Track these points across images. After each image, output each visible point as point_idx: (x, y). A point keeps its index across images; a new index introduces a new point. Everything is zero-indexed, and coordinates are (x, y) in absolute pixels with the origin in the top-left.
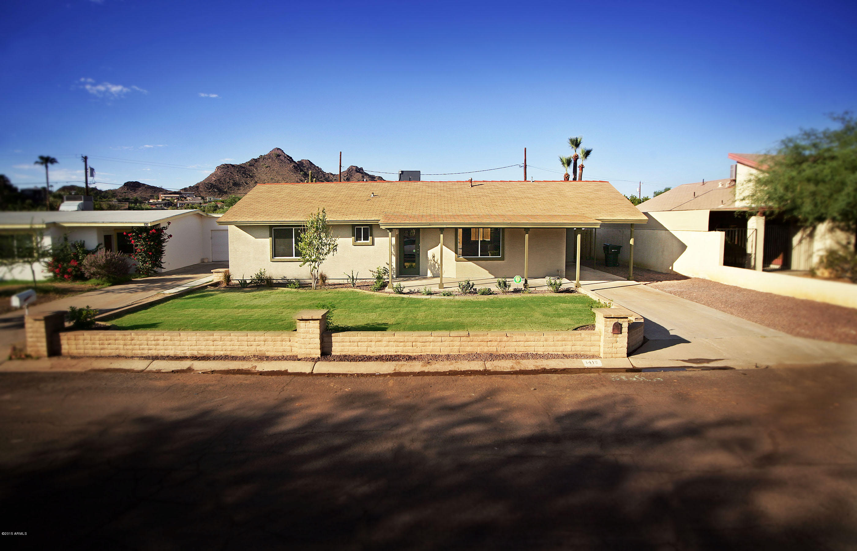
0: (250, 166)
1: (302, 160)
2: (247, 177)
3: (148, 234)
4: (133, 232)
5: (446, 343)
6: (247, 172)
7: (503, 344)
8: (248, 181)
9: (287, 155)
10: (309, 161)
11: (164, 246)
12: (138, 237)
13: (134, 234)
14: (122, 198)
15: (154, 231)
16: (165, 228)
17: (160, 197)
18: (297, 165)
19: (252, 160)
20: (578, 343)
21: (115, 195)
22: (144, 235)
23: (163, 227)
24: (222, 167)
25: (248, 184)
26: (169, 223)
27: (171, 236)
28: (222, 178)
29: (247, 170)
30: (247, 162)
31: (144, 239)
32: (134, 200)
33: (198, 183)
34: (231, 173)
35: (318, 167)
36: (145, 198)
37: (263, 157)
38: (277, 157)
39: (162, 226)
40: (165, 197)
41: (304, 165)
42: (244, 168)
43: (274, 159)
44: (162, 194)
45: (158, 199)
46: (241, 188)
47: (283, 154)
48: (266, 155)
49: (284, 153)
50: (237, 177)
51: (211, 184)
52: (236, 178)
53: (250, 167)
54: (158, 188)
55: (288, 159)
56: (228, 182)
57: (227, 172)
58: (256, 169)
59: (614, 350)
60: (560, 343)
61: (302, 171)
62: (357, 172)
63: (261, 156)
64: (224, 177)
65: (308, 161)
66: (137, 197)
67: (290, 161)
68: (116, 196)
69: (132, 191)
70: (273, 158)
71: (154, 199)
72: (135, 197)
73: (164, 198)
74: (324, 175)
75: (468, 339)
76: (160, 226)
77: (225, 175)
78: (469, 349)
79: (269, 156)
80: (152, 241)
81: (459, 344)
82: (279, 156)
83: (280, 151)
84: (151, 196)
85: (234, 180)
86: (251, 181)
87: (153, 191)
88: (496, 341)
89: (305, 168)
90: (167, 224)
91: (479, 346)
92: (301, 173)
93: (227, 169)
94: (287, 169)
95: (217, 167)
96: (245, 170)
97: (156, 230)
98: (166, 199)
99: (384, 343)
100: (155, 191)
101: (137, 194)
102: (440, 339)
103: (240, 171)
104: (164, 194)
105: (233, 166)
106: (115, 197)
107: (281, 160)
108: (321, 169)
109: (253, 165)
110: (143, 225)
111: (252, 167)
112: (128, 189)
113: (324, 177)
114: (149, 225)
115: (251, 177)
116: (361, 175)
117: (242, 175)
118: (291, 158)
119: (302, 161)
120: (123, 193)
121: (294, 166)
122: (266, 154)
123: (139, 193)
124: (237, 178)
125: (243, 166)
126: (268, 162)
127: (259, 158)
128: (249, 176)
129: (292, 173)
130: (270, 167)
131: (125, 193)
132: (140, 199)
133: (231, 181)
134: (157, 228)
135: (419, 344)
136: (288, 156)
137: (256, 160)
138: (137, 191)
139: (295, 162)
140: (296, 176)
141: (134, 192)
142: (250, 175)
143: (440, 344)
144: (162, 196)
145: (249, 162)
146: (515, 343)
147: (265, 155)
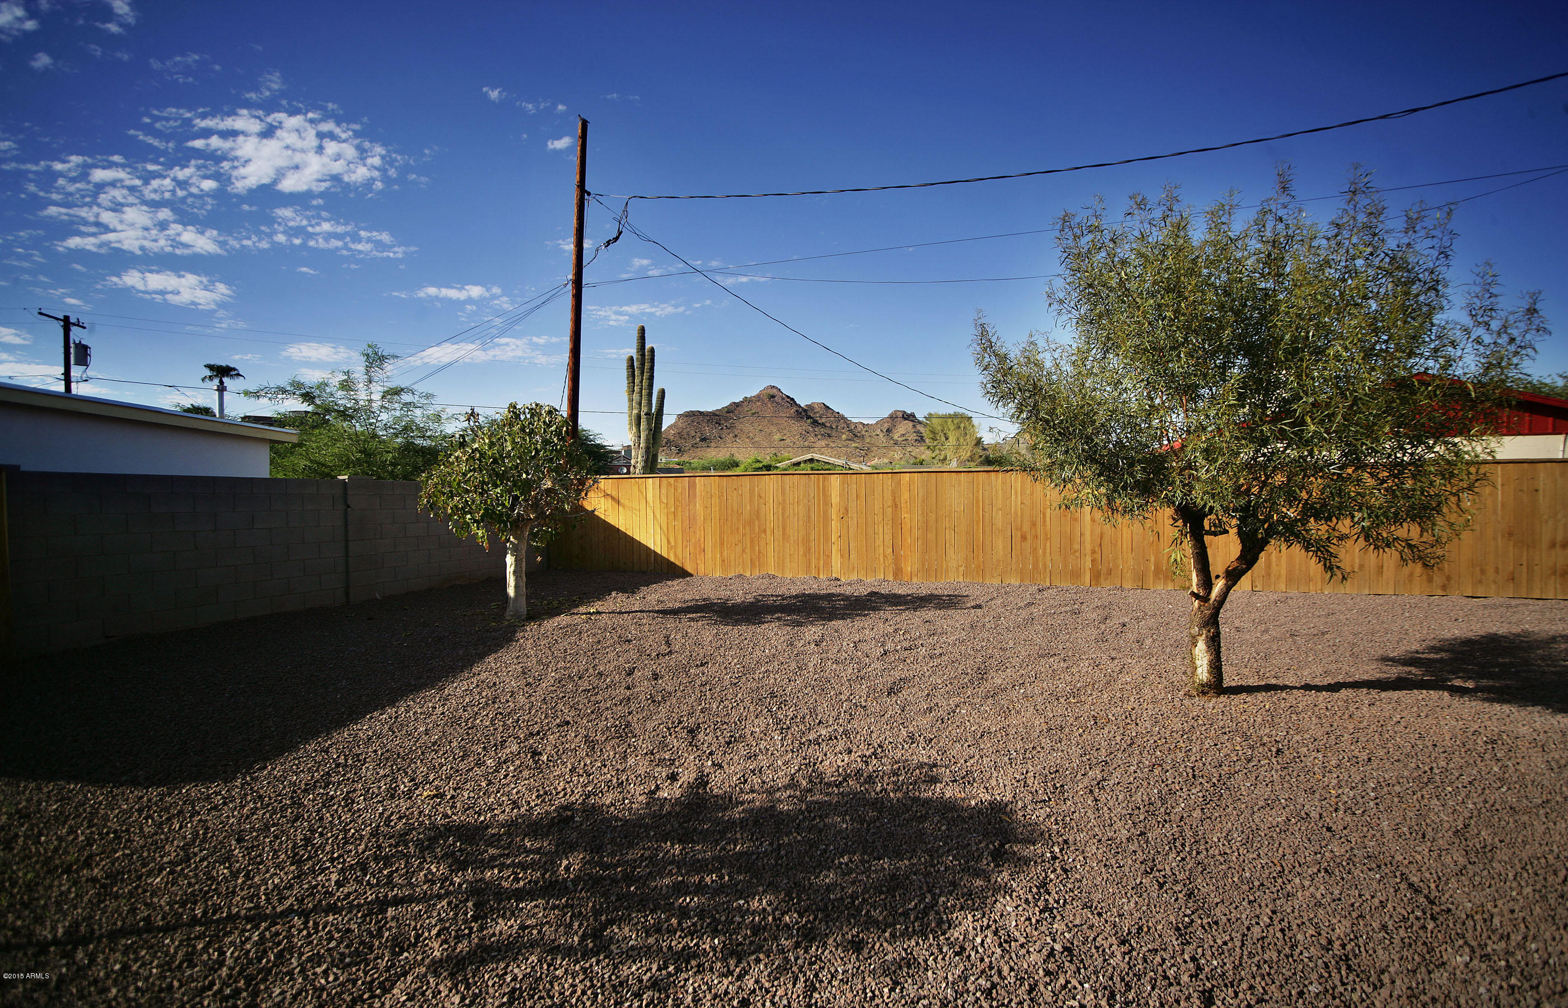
0: (728, 412)
1: (812, 403)
2: (722, 429)
6: (723, 422)
8: (723, 434)
10: (824, 405)
18: (803, 410)
19: (731, 404)
24: (685, 414)
25: (723, 438)
28: (685, 430)
29: (722, 419)
34: (698, 423)
37: (748, 399)
38: (770, 398)
41: (815, 410)
42: (718, 417)
43: (766, 401)
46: (713, 444)
47: (781, 394)
48: (754, 397)
49: (782, 392)
50: (707, 431)
51: (667, 439)
53: (728, 415)
55: (788, 402)
56: (693, 437)
57: (692, 422)
58: (737, 416)
61: (811, 417)
62: (906, 419)
63: (746, 397)
64: (688, 430)
67: (792, 404)
70: (764, 400)
74: (850, 424)
77: (689, 427)
79: (758, 398)
82: (773, 397)
83: (775, 391)
85: (702, 434)
86: (728, 434)
89: (817, 415)
92: (809, 421)
93: (693, 418)
94: (785, 414)
95: (678, 416)
96: (720, 419)
103: (712, 420)
105: (701, 413)
107: (777, 402)
108: (844, 415)
109: (733, 412)
111: (731, 415)
115: (729, 428)
116: (911, 424)
117: (715, 426)
118: (792, 399)
119: (812, 405)
121: (798, 411)
122: (753, 395)
125: (718, 413)
126: (756, 407)
127: (742, 401)
128: (725, 428)
129: (793, 421)
130: (758, 412)
133: (698, 435)
136: (788, 397)
137: (736, 405)
139: (800, 406)
140: (799, 424)
142: (726, 426)
145: (726, 407)
147: (752, 397)
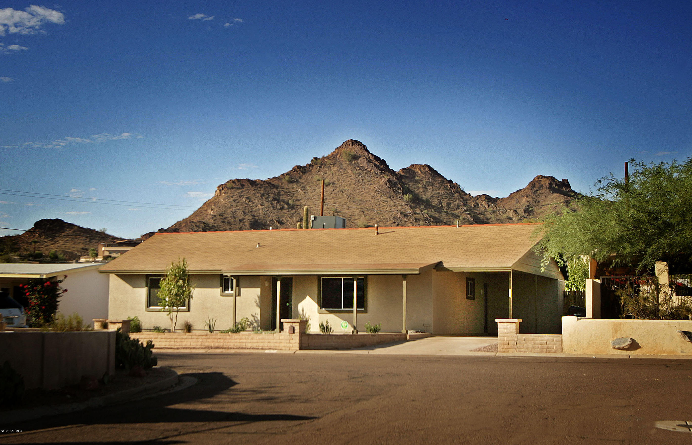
0: (290, 182)
1: (412, 166)
2: (282, 209)
3: (43, 287)
4: (29, 284)
5: (194, 340)
6: (284, 198)
7: (227, 341)
8: (283, 216)
9: (375, 156)
10: (429, 166)
11: (59, 301)
12: (33, 291)
13: (30, 286)
14: (28, 253)
15: (48, 283)
16: (61, 281)
17: (100, 253)
18: (397, 179)
19: (294, 170)
20: (272, 341)
21: (16, 246)
22: (39, 287)
23: (59, 281)
24: (229, 185)
25: (283, 224)
26: (66, 276)
27: (66, 290)
28: (229, 211)
29: (282, 193)
30: (283, 175)
31: (39, 292)
32: (50, 257)
33: (178, 222)
34: (247, 198)
35: (451, 181)
36: (72, 253)
37: (319, 161)
38: (350, 161)
39: (59, 279)
40: (111, 252)
41: (417, 178)
42: (277, 188)
43: (344, 165)
44: (104, 246)
45: (97, 255)
47: (366, 154)
48: (328, 157)
49: (367, 151)
51: (204, 223)
52: (259, 210)
53: (291, 186)
54: (97, 232)
55: (376, 166)
56: (240, 221)
57: (240, 196)
58: (304, 188)
59: (290, 345)
60: (261, 341)
61: (407, 191)
63: (316, 159)
64: (233, 209)
65: (427, 169)
66: (56, 251)
67: (381, 170)
68: (19, 249)
69: (47, 238)
70: (341, 164)
71: (88, 255)
72: (53, 251)
73: (107, 254)
74: (466, 200)
75: (207, 337)
76: (56, 279)
77: (234, 204)
78: (207, 344)
79: (333, 159)
80: (45, 295)
81: (201, 340)
82: (356, 157)
83: (357, 150)
84: (83, 249)
85: (254, 216)
86: (291, 217)
87: (88, 240)
88: (223, 339)
89: (419, 185)
90: (63, 278)
91: (213, 342)
92: (406, 197)
93: (240, 191)
94: (372, 187)
95: (219, 187)
96: (279, 194)
97: (51, 283)
98: (110, 257)
99: (159, 340)
100: (91, 240)
101: (57, 245)
102: (190, 337)
103: (268, 194)
104: (109, 246)
105: (253, 183)
106: (15, 252)
107: (361, 168)
108: (458, 186)
109: (297, 182)
110: (38, 277)
111: (295, 186)
112: (40, 236)
113: (465, 205)
114: (44, 277)
115: (292, 207)
117: (272, 204)
118: (383, 162)
119: (413, 169)
120: (31, 243)
121: (389, 181)
122: (325, 156)
123: (61, 243)
124: (261, 211)
125: (276, 183)
126: (331, 173)
127: (310, 165)
128: (286, 206)
129: (384, 198)
130: (333, 184)
131: (35, 242)
132: (62, 255)
133: (247, 217)
134: (53, 281)
135: (179, 340)
136: (377, 158)
137: (303, 170)
138: (58, 239)
139: (392, 172)
140: (393, 204)
141: (52, 240)
142: (288, 204)
143: (190, 340)
144: (103, 249)
145: (287, 174)
146: (234, 341)
147: (324, 158)
